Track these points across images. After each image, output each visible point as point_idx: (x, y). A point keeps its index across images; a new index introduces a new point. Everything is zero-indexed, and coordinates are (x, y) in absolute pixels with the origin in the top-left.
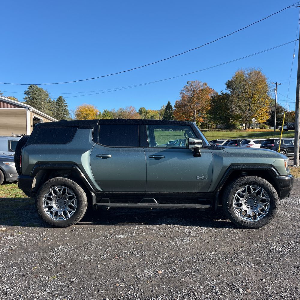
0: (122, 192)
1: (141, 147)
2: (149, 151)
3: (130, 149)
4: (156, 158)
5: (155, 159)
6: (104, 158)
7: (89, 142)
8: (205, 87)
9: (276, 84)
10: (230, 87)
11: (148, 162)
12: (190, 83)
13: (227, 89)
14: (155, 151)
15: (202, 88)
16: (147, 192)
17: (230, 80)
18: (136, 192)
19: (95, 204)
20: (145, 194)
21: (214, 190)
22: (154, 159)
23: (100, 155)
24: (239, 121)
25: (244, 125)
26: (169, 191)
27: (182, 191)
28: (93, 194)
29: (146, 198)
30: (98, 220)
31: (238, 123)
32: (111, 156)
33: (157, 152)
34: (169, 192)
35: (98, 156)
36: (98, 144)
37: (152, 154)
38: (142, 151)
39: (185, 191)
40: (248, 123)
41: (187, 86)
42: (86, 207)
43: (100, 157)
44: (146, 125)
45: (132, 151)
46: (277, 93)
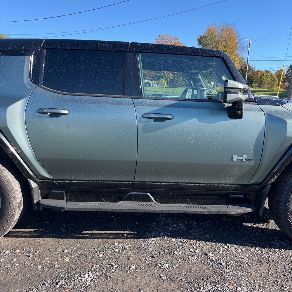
0: (89, 181)
1: (127, 96)
2: (143, 105)
3: (105, 99)
4: (157, 120)
5: (155, 121)
6: (54, 115)
7: (23, 82)
8: (176, 42)
9: (250, 40)
10: (202, 42)
11: (141, 125)
12: (161, 36)
13: (198, 45)
14: (155, 105)
15: (173, 42)
16: (137, 182)
17: (202, 35)
18: (116, 181)
19: (38, 203)
20: (132, 186)
21: (261, 180)
22: (152, 120)
23: (44, 109)
24: (208, 79)
25: (213, 83)
26: (177, 181)
27: (202, 182)
28: (33, 185)
29: (135, 193)
30: (48, 222)
31: (206, 81)
32: (67, 112)
33: (158, 108)
34: (178, 183)
35: (41, 112)
36: (41, 87)
37: (148, 110)
38: (129, 104)
39: (208, 182)
40: (216, 81)
41: (158, 40)
42: (19, 207)
43: (46, 113)
44: (137, 52)
45: (108, 103)
46: (249, 50)
